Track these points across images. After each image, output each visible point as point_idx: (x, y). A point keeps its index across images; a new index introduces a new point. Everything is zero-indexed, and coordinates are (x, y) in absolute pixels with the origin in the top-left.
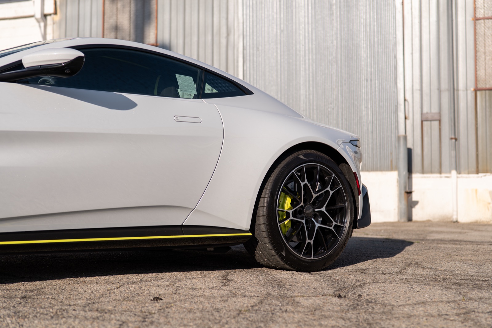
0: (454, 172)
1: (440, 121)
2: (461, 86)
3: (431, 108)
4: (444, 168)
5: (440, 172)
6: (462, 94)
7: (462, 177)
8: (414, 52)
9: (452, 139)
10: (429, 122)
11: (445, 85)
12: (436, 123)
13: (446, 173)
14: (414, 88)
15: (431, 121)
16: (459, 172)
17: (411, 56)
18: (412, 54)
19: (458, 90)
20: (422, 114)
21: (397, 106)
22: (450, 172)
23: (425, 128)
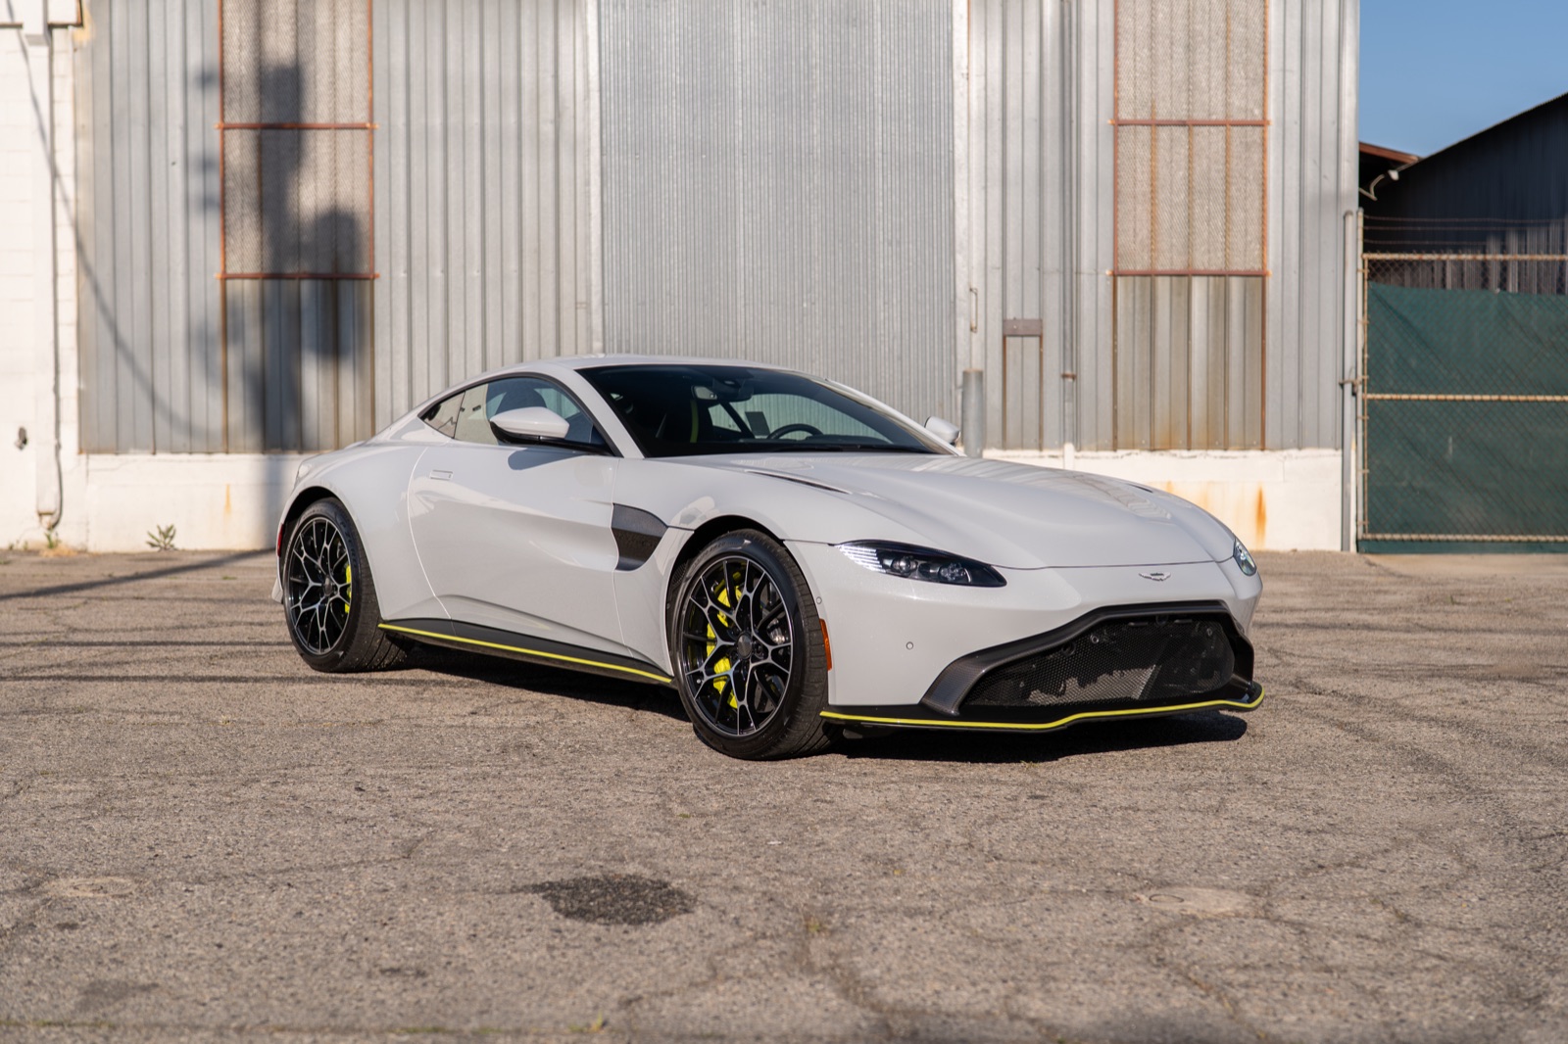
0: (1069, 447)
1: (1041, 337)
2: (1086, 264)
3: (1021, 309)
4: (1046, 440)
5: (1040, 448)
6: (1086, 281)
7: (1083, 457)
8: (989, 184)
9: (1065, 376)
10: (1019, 339)
11: (1052, 260)
12: (1035, 341)
13: (1051, 447)
14: (989, 264)
15: (1022, 336)
16: (1079, 448)
17: (983, 192)
18: (986, 188)
19: (1078, 273)
20: (1004, 321)
21: (955, 302)
22: (1061, 446)
23: (1010, 352)
